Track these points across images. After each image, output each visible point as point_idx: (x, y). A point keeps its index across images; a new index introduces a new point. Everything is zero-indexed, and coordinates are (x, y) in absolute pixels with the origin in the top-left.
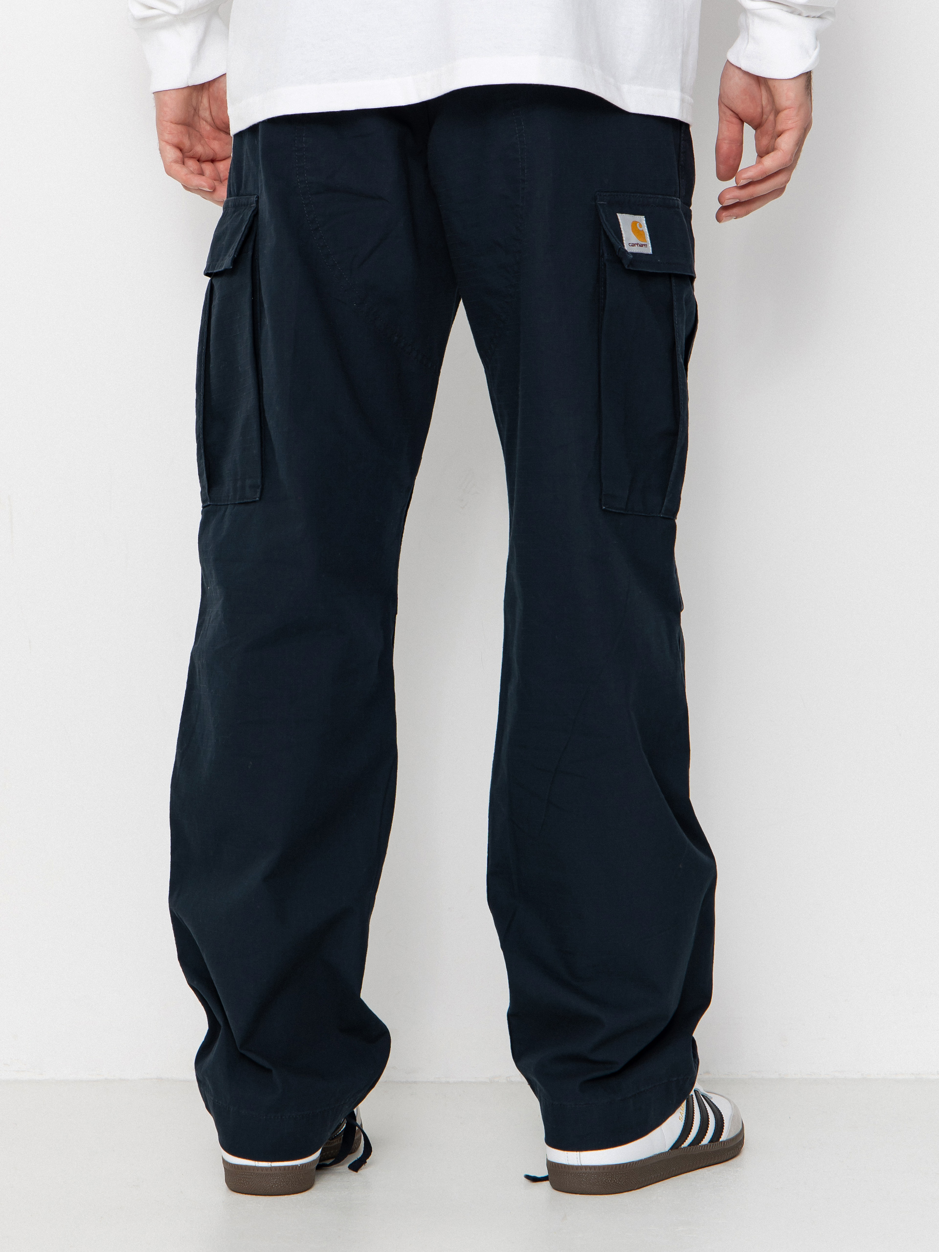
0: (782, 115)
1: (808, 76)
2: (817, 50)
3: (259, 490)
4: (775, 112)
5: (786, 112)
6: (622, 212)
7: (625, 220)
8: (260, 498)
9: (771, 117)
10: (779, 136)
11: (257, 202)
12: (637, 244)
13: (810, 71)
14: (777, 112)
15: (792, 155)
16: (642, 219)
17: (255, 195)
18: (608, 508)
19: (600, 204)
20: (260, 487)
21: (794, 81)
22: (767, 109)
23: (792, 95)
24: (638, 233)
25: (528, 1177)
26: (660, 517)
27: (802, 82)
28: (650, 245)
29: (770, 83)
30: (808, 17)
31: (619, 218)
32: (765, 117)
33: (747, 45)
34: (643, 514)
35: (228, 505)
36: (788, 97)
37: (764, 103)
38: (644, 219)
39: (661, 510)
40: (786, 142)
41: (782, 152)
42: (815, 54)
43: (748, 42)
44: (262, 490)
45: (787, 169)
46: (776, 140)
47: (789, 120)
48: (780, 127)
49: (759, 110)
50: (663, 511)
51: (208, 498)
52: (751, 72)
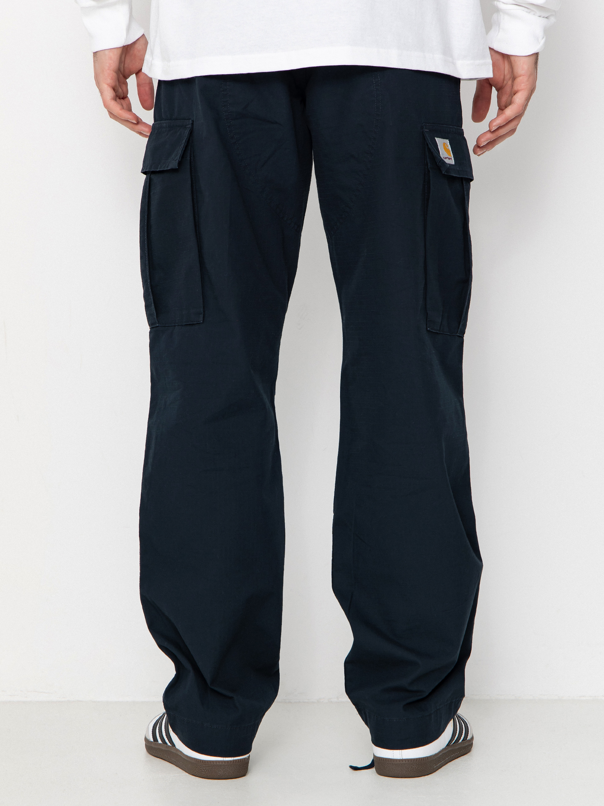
0: (518, 80)
1: (537, 54)
2: (544, 39)
3: (202, 316)
4: (512, 79)
5: (521, 78)
6: (437, 137)
7: (440, 141)
8: (203, 321)
9: (510, 82)
10: (514, 94)
11: (193, 124)
12: (448, 158)
13: (538, 53)
14: (514, 78)
15: (523, 106)
16: (447, 141)
17: (190, 119)
18: (431, 329)
19: (426, 131)
20: (203, 314)
21: (527, 58)
22: (508, 77)
23: (526, 67)
24: (447, 150)
25: (352, 767)
26: (457, 335)
27: (532, 59)
28: (453, 159)
29: (512, 58)
30: (540, 16)
31: (437, 140)
32: (505, 82)
33: (499, 32)
34: (448, 334)
35: (175, 326)
36: (522, 68)
37: (506, 72)
38: (448, 141)
39: (458, 331)
40: (519, 99)
41: (517, 105)
42: (542, 42)
43: (499, 31)
44: (204, 315)
45: (518, 117)
46: (512, 97)
47: (522, 84)
48: (515, 88)
49: (502, 77)
50: (459, 332)
51: (157, 321)
52: (499, 51)
